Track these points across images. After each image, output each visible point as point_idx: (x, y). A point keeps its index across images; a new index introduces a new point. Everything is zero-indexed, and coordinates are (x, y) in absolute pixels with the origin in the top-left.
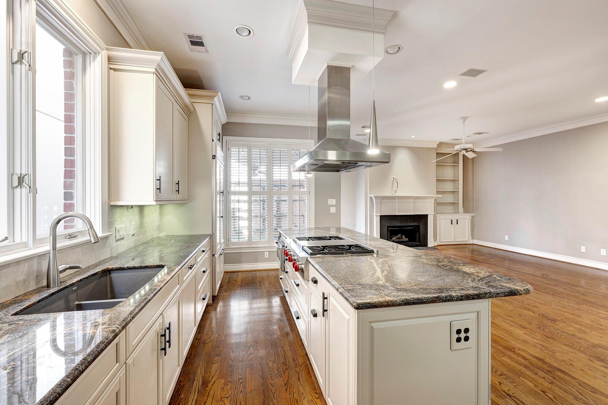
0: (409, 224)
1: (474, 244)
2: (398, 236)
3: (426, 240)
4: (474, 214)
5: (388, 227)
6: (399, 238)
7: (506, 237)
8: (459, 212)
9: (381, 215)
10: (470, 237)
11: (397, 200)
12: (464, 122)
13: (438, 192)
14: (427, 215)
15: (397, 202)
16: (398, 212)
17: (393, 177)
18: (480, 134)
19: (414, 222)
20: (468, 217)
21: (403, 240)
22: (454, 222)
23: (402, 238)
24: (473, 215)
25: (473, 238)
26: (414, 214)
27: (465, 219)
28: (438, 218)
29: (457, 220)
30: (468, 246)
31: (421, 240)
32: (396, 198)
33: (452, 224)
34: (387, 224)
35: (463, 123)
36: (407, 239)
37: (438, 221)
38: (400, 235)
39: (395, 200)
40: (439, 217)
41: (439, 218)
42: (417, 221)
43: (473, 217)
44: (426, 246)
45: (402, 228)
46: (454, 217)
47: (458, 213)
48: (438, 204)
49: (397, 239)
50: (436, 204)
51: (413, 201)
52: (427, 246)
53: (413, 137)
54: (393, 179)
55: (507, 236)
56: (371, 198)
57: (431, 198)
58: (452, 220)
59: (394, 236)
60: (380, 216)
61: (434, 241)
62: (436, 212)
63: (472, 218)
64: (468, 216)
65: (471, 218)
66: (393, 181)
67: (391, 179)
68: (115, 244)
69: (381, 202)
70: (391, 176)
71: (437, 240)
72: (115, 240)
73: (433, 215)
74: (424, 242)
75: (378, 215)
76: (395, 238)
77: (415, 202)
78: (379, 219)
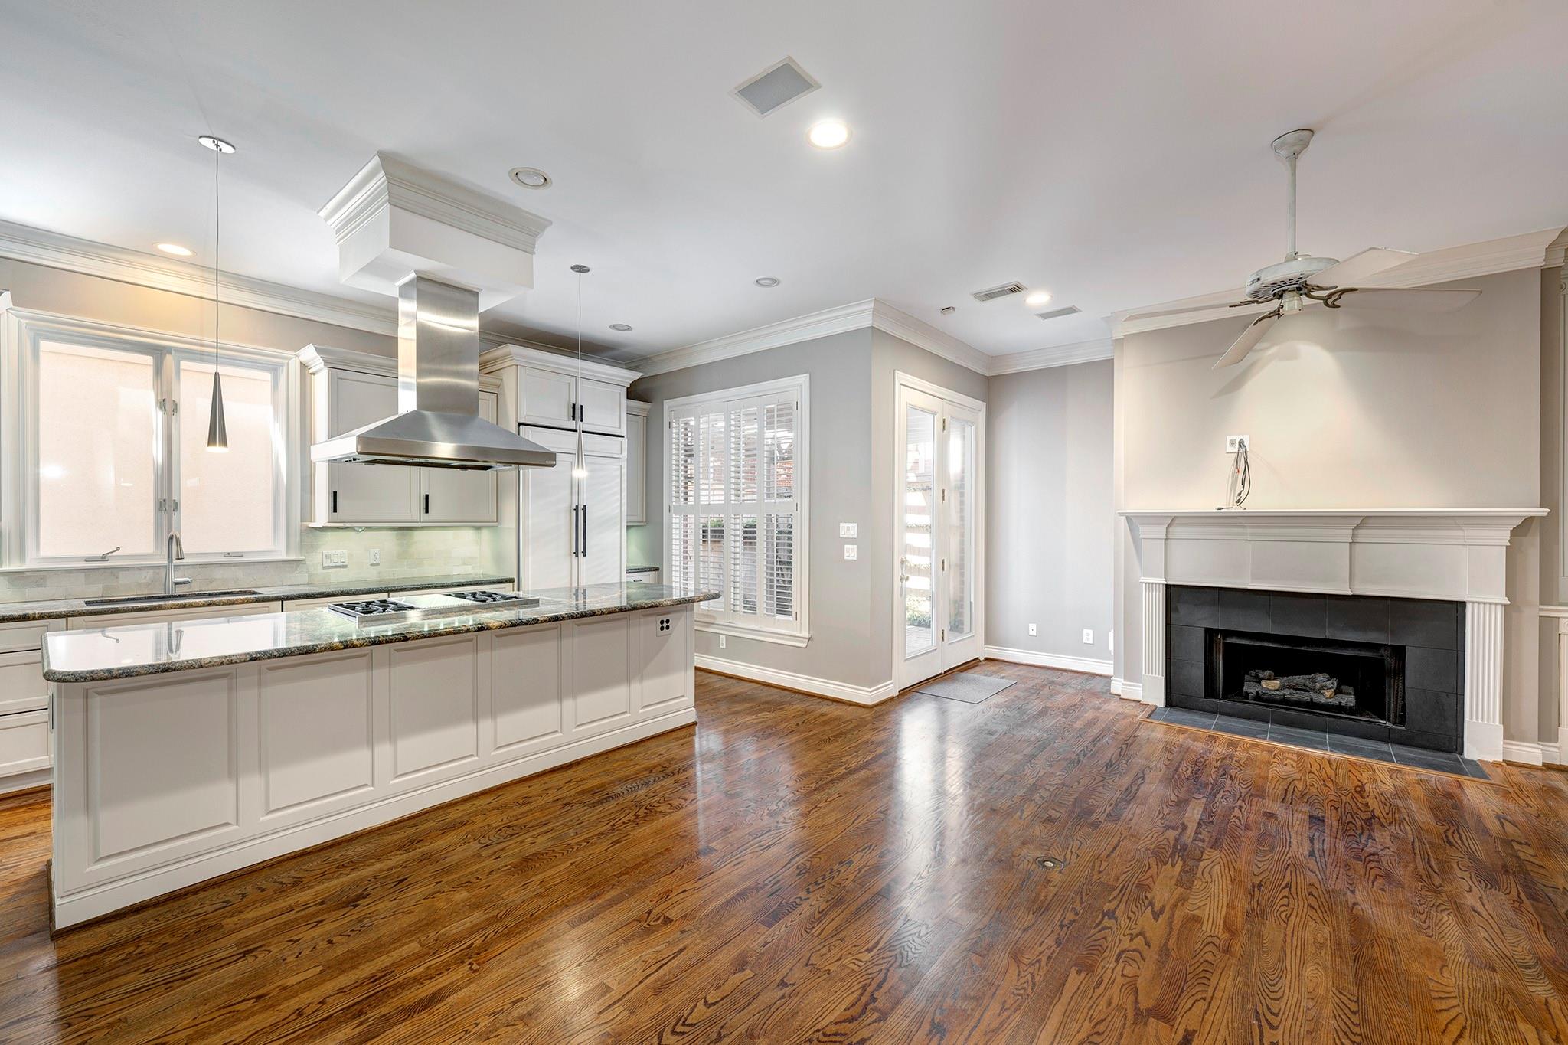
2: (1291, 678)
3: (1454, 725)
5: (1209, 631)
6: (1302, 688)
9: (1168, 581)
11: (1250, 530)
14: (1461, 604)
15: (1250, 537)
16: (1256, 578)
17: (1238, 438)
19: (1361, 625)
21: (1322, 697)
23: (1319, 692)
26: (1350, 593)
28: (1564, 626)
31: (1412, 714)
32: (1242, 520)
34: (1200, 619)
37: (1564, 643)
38: (1306, 675)
39: (1239, 530)
42: (1380, 628)
44: (1455, 753)
49: (1292, 688)
50: (1533, 551)
51: (1346, 532)
52: (1461, 753)
54: (1236, 448)
59: (1266, 672)
60: (1167, 587)
66: (1238, 454)
67: (1230, 449)
68: (320, 570)
69: (1170, 536)
70: (1229, 438)
71: (1557, 741)
72: (320, 567)
73: (1499, 607)
74: (1435, 731)
75: (1156, 582)
76: (1276, 683)
77: (1359, 540)
78: (1159, 597)
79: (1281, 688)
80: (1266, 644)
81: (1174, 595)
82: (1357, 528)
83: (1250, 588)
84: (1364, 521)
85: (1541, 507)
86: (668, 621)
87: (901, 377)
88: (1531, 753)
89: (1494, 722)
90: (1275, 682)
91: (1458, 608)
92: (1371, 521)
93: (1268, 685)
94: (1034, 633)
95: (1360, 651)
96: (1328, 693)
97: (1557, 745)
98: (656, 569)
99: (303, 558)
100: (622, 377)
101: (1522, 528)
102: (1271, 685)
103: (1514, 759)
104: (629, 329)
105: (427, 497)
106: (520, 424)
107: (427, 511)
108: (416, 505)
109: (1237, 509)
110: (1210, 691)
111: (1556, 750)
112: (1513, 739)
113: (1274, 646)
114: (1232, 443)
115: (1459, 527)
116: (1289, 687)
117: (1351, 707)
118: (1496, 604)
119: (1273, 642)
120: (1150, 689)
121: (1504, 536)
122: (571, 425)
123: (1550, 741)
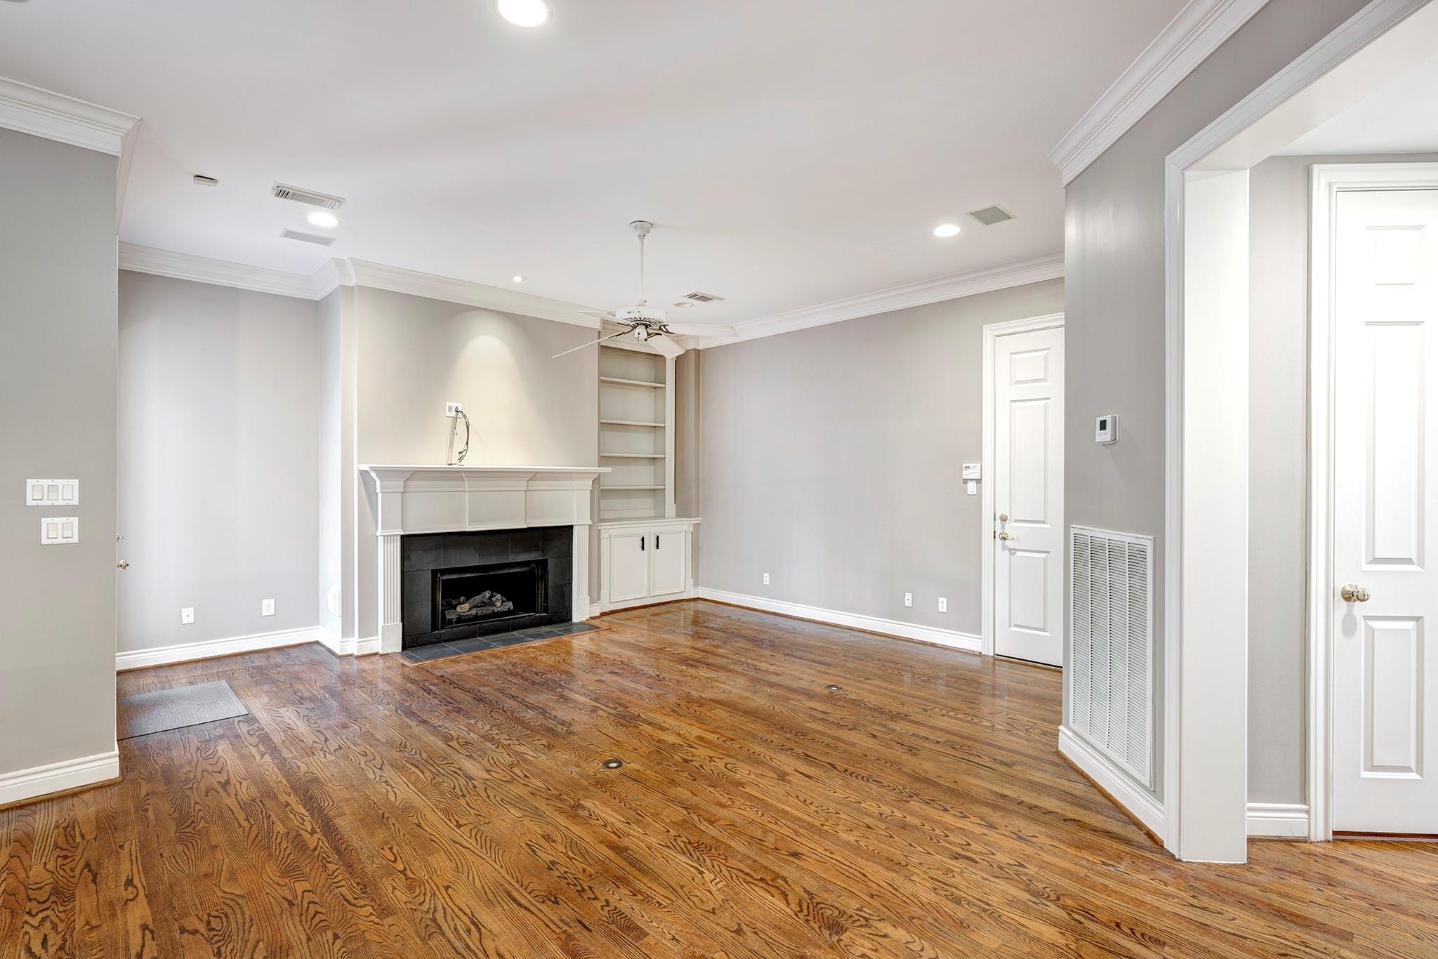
0: (512, 559)
1: (698, 598)
2: (478, 599)
3: (567, 603)
4: (700, 518)
5: (434, 572)
6: (483, 604)
7: (766, 577)
8: (666, 516)
9: (403, 533)
10: (690, 581)
11: (467, 483)
12: (642, 237)
13: (604, 460)
14: (571, 527)
15: (467, 489)
16: (472, 521)
17: (454, 405)
18: (704, 299)
19: (528, 549)
20: (686, 527)
21: (494, 608)
22: (649, 543)
23: (493, 604)
24: (696, 522)
25: (696, 584)
26: (526, 527)
27: (676, 532)
28: (604, 534)
29: (658, 536)
30: (685, 605)
31: (551, 603)
32: (463, 475)
33: (643, 550)
34: (428, 562)
35: (638, 241)
36: (510, 605)
37: (604, 543)
38: (488, 594)
39: (460, 483)
40: (607, 530)
41: (607, 536)
42: (537, 549)
43: (697, 526)
44: (568, 621)
45: (491, 573)
46: (650, 529)
47: (664, 517)
48: (602, 493)
49: (476, 607)
50: (596, 492)
51: (522, 484)
52: (571, 620)
53: (517, 279)
54: (454, 414)
55: (767, 575)
56: (363, 474)
57: (580, 475)
58: (643, 538)
59: (462, 598)
60: (403, 537)
61: (591, 603)
62: (598, 517)
63: (694, 530)
64: (686, 525)
65: (691, 530)
66: (456, 419)
67: (448, 414)
69: (406, 490)
70: (448, 404)
71: (601, 599)
75: (393, 533)
76: (467, 606)
77: (532, 490)
78: (396, 547)
79: (470, 609)
80: (468, 575)
81: (409, 543)
82: (529, 480)
83: (467, 530)
84: (534, 476)
85: (599, 466)
88: (596, 610)
89: (584, 596)
90: (465, 605)
91: (570, 530)
92: (537, 475)
93: (462, 608)
94: (191, 620)
96: (499, 604)
103: (592, 615)
109: (457, 466)
110: (434, 625)
113: (473, 575)
114: (450, 410)
116: (474, 607)
117: (514, 610)
118: (587, 526)
119: (472, 572)
121: (588, 484)
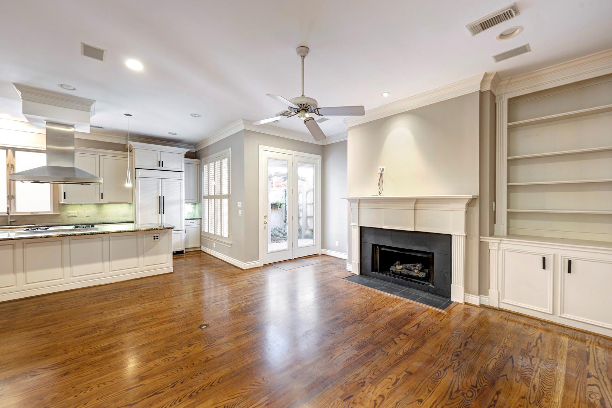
0: (410, 247)
3: (448, 286)
5: (374, 245)
12: (303, 56)
15: (383, 207)
17: (382, 167)
22: (556, 264)
26: (414, 231)
27: (604, 262)
29: (570, 261)
31: (436, 281)
33: (545, 269)
34: (370, 240)
37: (493, 253)
39: (381, 204)
42: (425, 245)
46: (558, 252)
51: (412, 206)
58: (545, 258)
60: (360, 227)
66: (381, 174)
67: (379, 172)
68: (66, 218)
69: (360, 207)
70: (379, 167)
71: (488, 295)
72: (66, 217)
73: (463, 237)
74: (443, 288)
75: (357, 225)
77: (417, 208)
78: (358, 231)
79: (402, 269)
82: (415, 203)
83: (383, 228)
84: (417, 201)
86: (157, 236)
87: (262, 147)
88: (475, 300)
89: (461, 286)
90: (400, 266)
91: (449, 237)
92: (420, 201)
94: (337, 245)
95: (423, 254)
96: (416, 271)
97: (488, 297)
98: (201, 219)
99: (59, 214)
100: (182, 151)
101: (471, 203)
102: (399, 268)
103: (470, 302)
104: (176, 134)
105: (102, 193)
106: (136, 168)
107: (102, 198)
108: (98, 196)
109: (379, 196)
110: (374, 269)
111: (488, 299)
112: (470, 294)
114: (380, 169)
115: (449, 203)
116: (405, 269)
117: (423, 278)
118: (462, 236)
119: (399, 251)
120: (354, 268)
121: (463, 207)
122: (159, 168)
123: (486, 295)
